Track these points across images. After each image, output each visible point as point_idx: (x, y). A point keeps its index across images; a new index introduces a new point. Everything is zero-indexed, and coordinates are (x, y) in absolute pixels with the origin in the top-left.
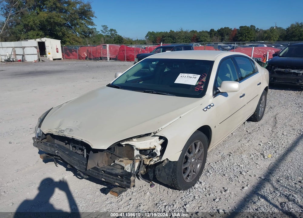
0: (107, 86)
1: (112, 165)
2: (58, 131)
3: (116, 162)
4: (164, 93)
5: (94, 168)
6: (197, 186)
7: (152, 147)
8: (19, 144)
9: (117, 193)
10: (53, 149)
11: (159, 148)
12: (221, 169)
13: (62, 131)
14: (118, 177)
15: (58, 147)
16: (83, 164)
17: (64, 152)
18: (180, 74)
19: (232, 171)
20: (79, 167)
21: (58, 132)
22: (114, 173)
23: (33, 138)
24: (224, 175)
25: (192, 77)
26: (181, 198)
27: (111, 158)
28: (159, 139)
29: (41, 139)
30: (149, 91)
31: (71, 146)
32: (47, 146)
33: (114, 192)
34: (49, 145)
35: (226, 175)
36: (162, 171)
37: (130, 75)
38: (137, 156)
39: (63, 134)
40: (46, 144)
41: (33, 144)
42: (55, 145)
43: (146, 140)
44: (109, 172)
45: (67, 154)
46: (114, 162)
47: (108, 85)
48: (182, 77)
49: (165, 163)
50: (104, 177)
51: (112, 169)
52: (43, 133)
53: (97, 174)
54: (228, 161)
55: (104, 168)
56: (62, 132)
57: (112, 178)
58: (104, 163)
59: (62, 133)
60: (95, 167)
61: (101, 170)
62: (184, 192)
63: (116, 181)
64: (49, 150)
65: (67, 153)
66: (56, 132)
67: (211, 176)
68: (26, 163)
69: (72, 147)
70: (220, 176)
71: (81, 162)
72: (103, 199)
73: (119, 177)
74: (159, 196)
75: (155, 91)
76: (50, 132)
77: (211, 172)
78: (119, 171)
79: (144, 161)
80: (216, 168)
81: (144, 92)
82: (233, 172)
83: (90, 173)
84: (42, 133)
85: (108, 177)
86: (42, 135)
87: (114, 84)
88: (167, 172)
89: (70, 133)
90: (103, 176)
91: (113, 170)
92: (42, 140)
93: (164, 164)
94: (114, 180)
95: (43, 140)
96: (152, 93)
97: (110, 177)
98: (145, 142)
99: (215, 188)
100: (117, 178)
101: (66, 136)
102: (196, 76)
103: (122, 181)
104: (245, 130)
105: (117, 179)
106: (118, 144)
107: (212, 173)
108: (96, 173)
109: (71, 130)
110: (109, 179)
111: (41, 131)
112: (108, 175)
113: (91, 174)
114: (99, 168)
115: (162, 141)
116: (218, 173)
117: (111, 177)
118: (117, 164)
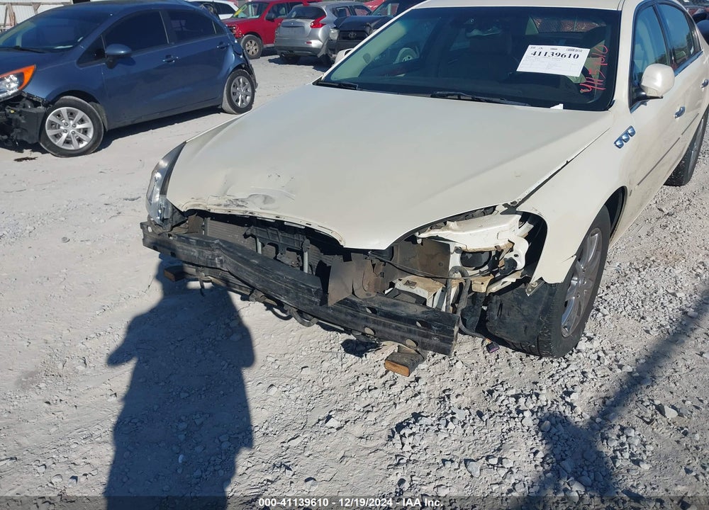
0: (313, 84)
1: (386, 292)
2: (223, 202)
3: (399, 285)
4: (491, 99)
5: (344, 302)
6: (582, 345)
7: (502, 244)
8: (88, 243)
9: (407, 366)
10: (207, 253)
11: (522, 247)
12: (627, 302)
13: (236, 202)
14: (415, 324)
15: (224, 246)
16: (309, 291)
17: (245, 259)
18: (530, 46)
19: (659, 308)
20: (293, 299)
21: (226, 206)
22: (404, 314)
23: (142, 224)
24: (643, 318)
25: (568, 56)
26: (551, 376)
27: (382, 275)
28: (520, 221)
29: (169, 226)
30: (447, 93)
31: (259, 244)
32: (189, 243)
33: (397, 363)
34: (197, 241)
35: (649, 319)
36: (510, 309)
37: (371, 55)
38: (455, 269)
39: (243, 209)
40: (187, 238)
41: (143, 239)
42: (216, 242)
43: (489, 226)
44: (390, 312)
45: (258, 265)
46: (392, 285)
47: (318, 81)
48: (537, 53)
49: (533, 288)
50: (372, 326)
51: (394, 305)
52: (174, 208)
53: (349, 318)
54: (638, 283)
55: (371, 299)
56: (238, 206)
57: (397, 328)
58: (366, 287)
59: (239, 208)
60: (346, 299)
61: (364, 308)
62: (552, 362)
63: (406, 335)
64: (196, 254)
65: (257, 262)
66: (219, 205)
67: (608, 322)
68: (119, 289)
69: (263, 245)
70: (632, 321)
71: (303, 285)
72: (343, 378)
73: (418, 324)
74: (488, 371)
75: (468, 93)
76: (196, 205)
77: (606, 312)
78: (416, 310)
79: (471, 284)
80: (615, 300)
81: (432, 97)
82: (663, 311)
83: (328, 314)
84: (170, 209)
85: (384, 325)
86: (173, 213)
87: (333, 78)
88: (525, 314)
89: (266, 206)
90: (367, 322)
91: (399, 308)
92: (173, 227)
93: (529, 292)
94: (401, 333)
95: (176, 230)
96: (459, 99)
97: (390, 325)
98: (483, 232)
99: (630, 350)
100: (413, 328)
101: (256, 215)
102: (578, 53)
103: (427, 336)
104: (654, 206)
105: (410, 331)
106: (410, 238)
107: (608, 313)
108: (347, 314)
109: (266, 199)
110: (387, 330)
111: (167, 202)
112: (383, 320)
113: (332, 316)
114: (356, 300)
115: (528, 227)
116: (624, 313)
117: (394, 324)
118: (401, 292)
